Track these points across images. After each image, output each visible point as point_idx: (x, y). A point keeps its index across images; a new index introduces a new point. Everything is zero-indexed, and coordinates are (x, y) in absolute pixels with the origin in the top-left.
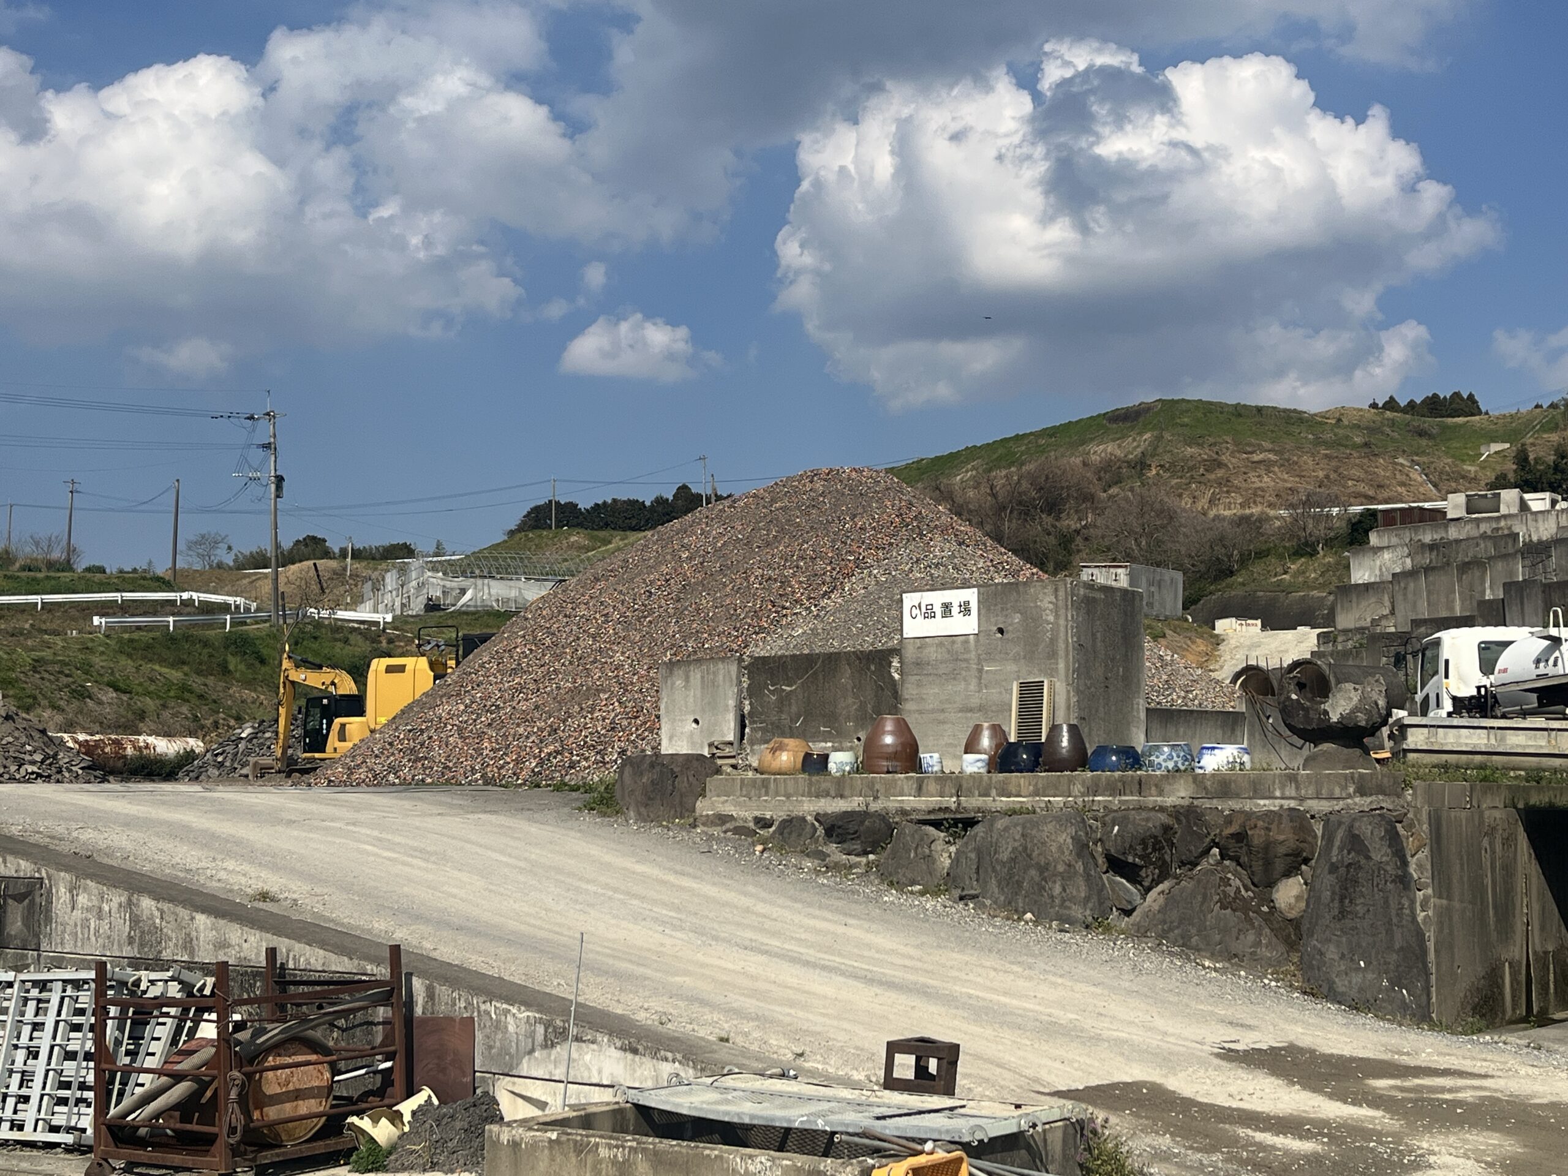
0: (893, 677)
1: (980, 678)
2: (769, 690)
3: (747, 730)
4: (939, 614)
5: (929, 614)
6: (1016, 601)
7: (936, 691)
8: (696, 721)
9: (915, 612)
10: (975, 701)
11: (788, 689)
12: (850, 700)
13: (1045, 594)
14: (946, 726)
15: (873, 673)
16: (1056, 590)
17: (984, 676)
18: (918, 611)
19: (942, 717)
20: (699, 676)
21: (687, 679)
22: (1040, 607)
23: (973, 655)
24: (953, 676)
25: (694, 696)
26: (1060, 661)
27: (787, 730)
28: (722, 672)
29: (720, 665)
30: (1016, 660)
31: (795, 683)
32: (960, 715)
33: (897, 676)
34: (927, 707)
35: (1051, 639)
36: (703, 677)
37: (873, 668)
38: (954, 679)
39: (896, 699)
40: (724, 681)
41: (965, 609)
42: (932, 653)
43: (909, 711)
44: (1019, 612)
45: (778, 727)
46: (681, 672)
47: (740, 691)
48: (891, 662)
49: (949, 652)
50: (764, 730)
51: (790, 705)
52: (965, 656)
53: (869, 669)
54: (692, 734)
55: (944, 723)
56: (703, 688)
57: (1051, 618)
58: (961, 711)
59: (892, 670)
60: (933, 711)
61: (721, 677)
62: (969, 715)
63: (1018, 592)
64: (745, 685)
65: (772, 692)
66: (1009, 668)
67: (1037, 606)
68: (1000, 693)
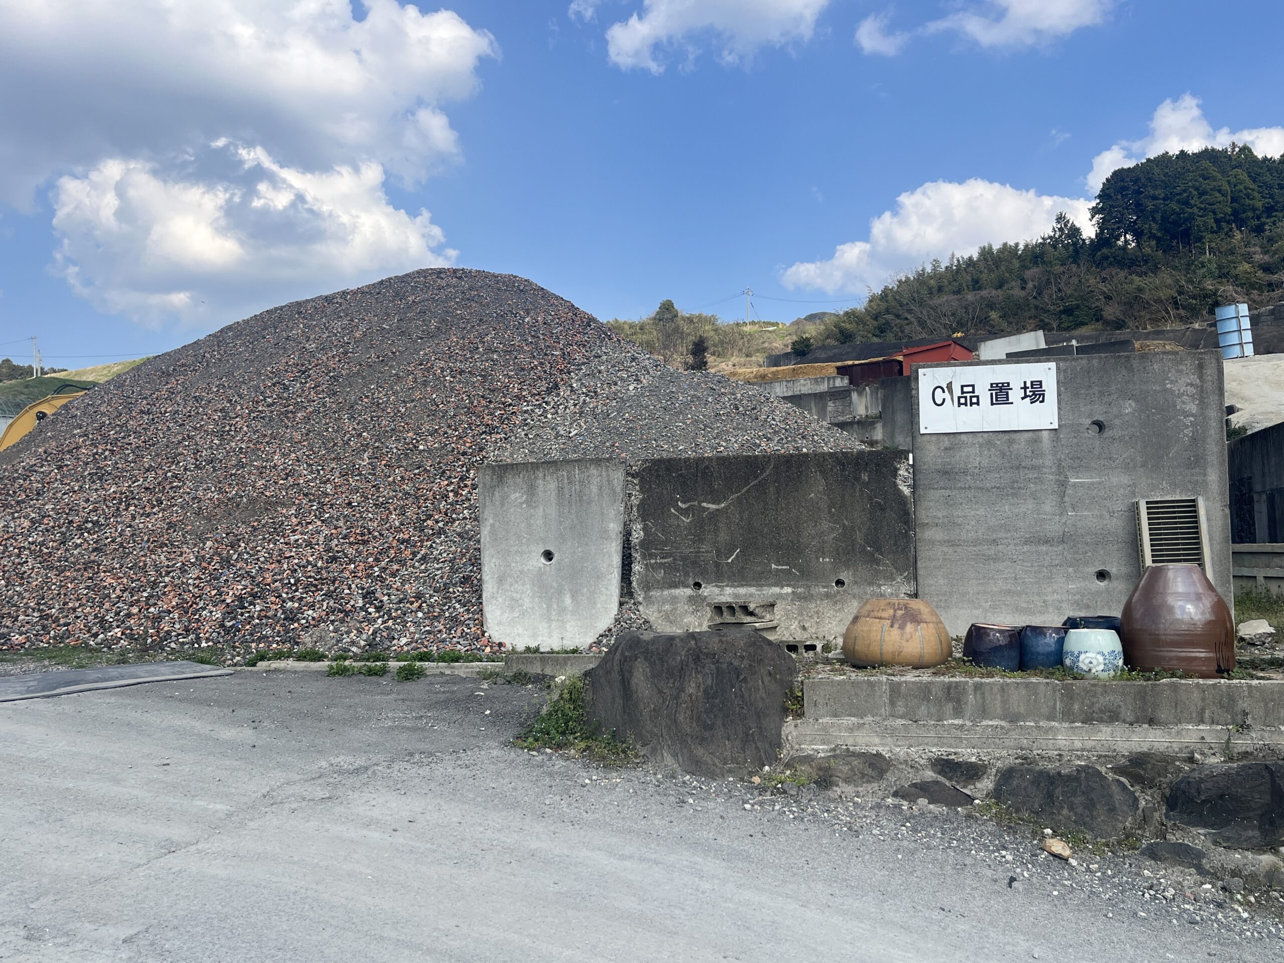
0: (899, 492)
1: (1063, 495)
2: (678, 509)
3: (637, 568)
4: (985, 399)
5: (968, 398)
6: (1128, 382)
7: (981, 512)
8: (548, 555)
9: (939, 394)
10: (1054, 528)
11: (713, 507)
12: (825, 525)
13: (1180, 371)
14: (1001, 566)
15: (866, 485)
16: (1201, 367)
17: (1069, 491)
18: (947, 395)
19: (992, 551)
20: (553, 486)
21: (531, 490)
22: (1172, 392)
23: (1048, 461)
24: (1012, 490)
25: (545, 517)
26: (1209, 470)
27: (711, 567)
28: (595, 481)
29: (593, 471)
30: (1127, 468)
31: (725, 498)
32: (1026, 548)
33: (906, 491)
34: (964, 536)
35: (1194, 439)
36: (560, 489)
37: (865, 477)
38: (1014, 495)
39: (906, 522)
40: (600, 495)
41: (1035, 392)
42: (972, 457)
43: (932, 542)
44: (1132, 397)
45: (694, 563)
46: (519, 480)
47: (628, 509)
48: (897, 470)
49: (1003, 455)
50: (668, 568)
51: (716, 531)
52: (1035, 462)
53: (857, 479)
54: (540, 573)
55: (996, 560)
56: (560, 504)
57: (1193, 408)
58: (1027, 542)
59: (899, 482)
60: (976, 542)
61: (594, 489)
62: (1044, 548)
63: (1130, 370)
64: (635, 501)
65: (685, 512)
66: (1115, 480)
67: (1166, 390)
68: (1101, 516)
